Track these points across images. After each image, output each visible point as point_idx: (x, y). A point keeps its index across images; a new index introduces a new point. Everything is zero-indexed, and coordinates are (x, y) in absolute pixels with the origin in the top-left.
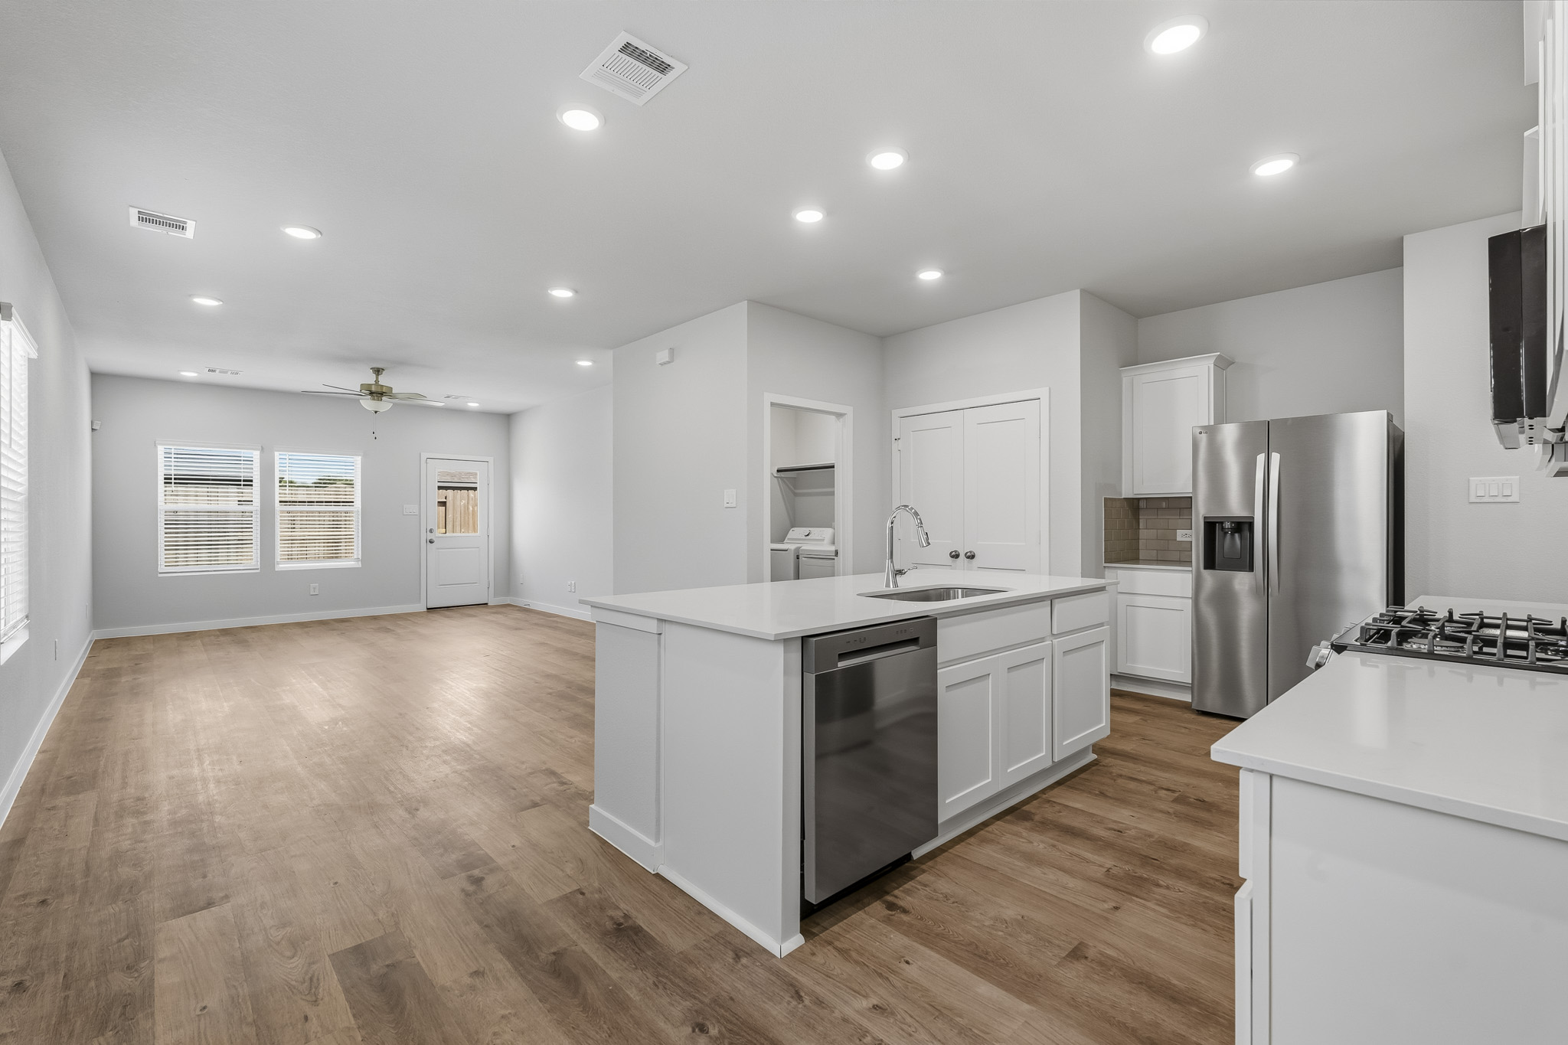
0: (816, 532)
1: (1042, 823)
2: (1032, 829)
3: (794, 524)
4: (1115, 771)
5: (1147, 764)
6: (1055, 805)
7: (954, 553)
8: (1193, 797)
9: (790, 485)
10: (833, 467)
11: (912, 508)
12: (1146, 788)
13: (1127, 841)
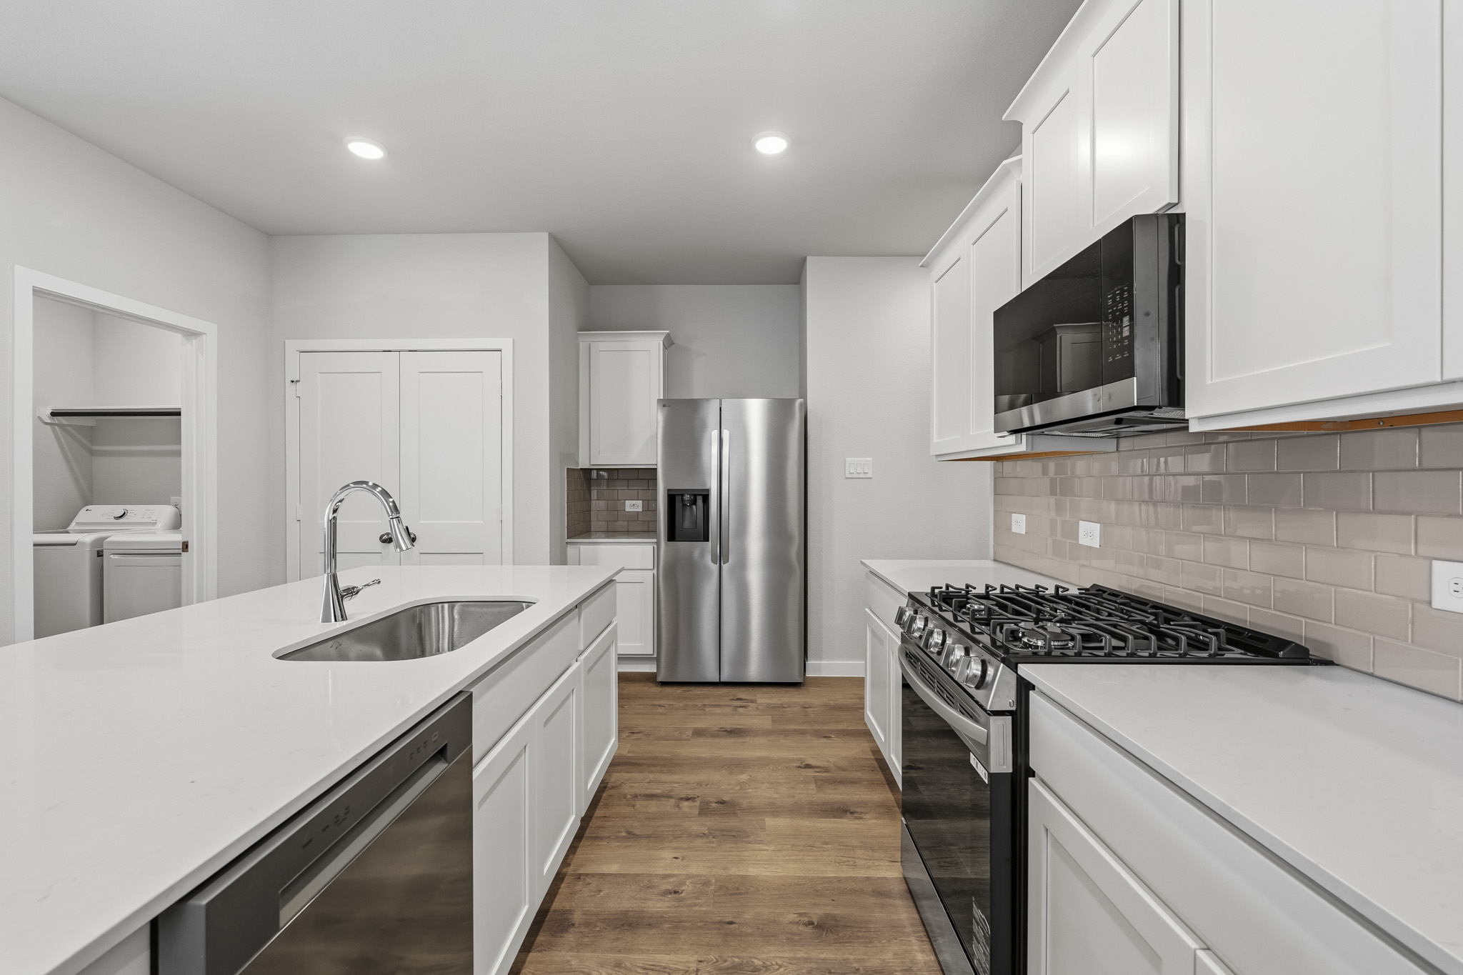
0: (137, 512)
1: (587, 924)
2: (580, 946)
3: (89, 497)
4: (626, 790)
5: (652, 768)
6: (588, 880)
7: (385, 537)
8: (713, 800)
9: (81, 439)
10: (179, 414)
11: (375, 486)
12: (668, 805)
13: (691, 906)
